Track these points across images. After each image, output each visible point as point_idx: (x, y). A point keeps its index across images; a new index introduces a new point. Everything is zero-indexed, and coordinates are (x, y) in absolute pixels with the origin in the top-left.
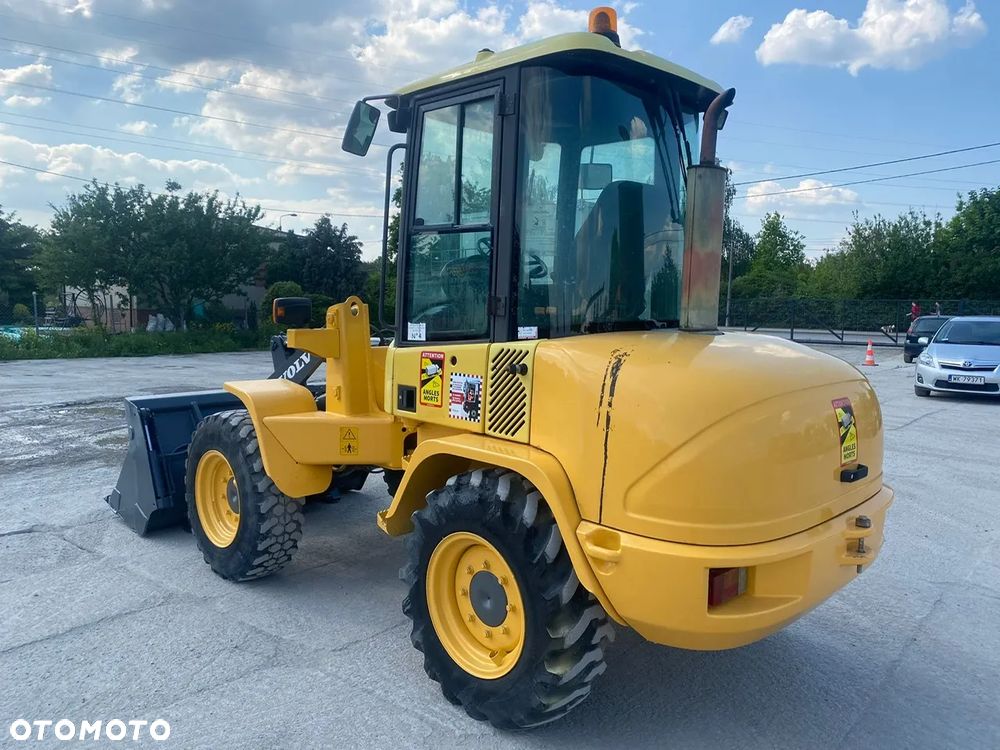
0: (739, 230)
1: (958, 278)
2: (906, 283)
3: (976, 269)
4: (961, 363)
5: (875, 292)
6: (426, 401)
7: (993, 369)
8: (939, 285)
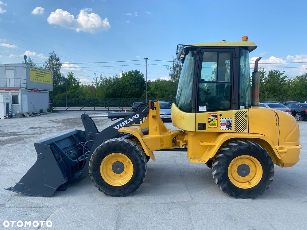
0: (63, 77)
1: (129, 93)
2: (117, 94)
3: (133, 91)
4: (164, 113)
5: (110, 96)
6: (210, 127)
7: (170, 115)
8: (125, 95)
